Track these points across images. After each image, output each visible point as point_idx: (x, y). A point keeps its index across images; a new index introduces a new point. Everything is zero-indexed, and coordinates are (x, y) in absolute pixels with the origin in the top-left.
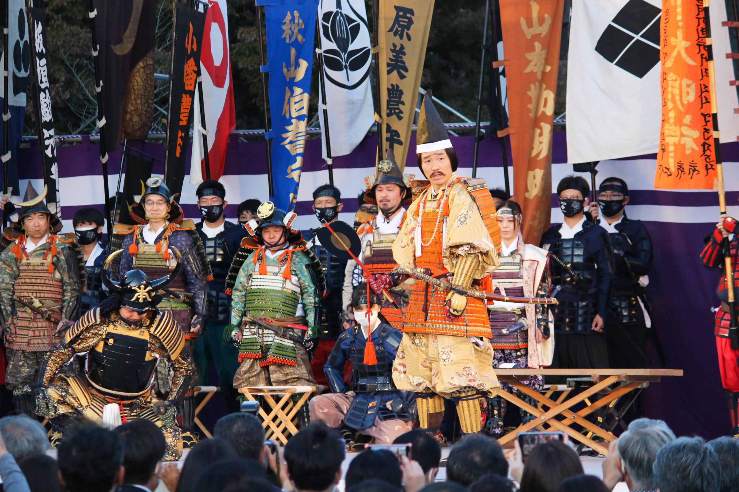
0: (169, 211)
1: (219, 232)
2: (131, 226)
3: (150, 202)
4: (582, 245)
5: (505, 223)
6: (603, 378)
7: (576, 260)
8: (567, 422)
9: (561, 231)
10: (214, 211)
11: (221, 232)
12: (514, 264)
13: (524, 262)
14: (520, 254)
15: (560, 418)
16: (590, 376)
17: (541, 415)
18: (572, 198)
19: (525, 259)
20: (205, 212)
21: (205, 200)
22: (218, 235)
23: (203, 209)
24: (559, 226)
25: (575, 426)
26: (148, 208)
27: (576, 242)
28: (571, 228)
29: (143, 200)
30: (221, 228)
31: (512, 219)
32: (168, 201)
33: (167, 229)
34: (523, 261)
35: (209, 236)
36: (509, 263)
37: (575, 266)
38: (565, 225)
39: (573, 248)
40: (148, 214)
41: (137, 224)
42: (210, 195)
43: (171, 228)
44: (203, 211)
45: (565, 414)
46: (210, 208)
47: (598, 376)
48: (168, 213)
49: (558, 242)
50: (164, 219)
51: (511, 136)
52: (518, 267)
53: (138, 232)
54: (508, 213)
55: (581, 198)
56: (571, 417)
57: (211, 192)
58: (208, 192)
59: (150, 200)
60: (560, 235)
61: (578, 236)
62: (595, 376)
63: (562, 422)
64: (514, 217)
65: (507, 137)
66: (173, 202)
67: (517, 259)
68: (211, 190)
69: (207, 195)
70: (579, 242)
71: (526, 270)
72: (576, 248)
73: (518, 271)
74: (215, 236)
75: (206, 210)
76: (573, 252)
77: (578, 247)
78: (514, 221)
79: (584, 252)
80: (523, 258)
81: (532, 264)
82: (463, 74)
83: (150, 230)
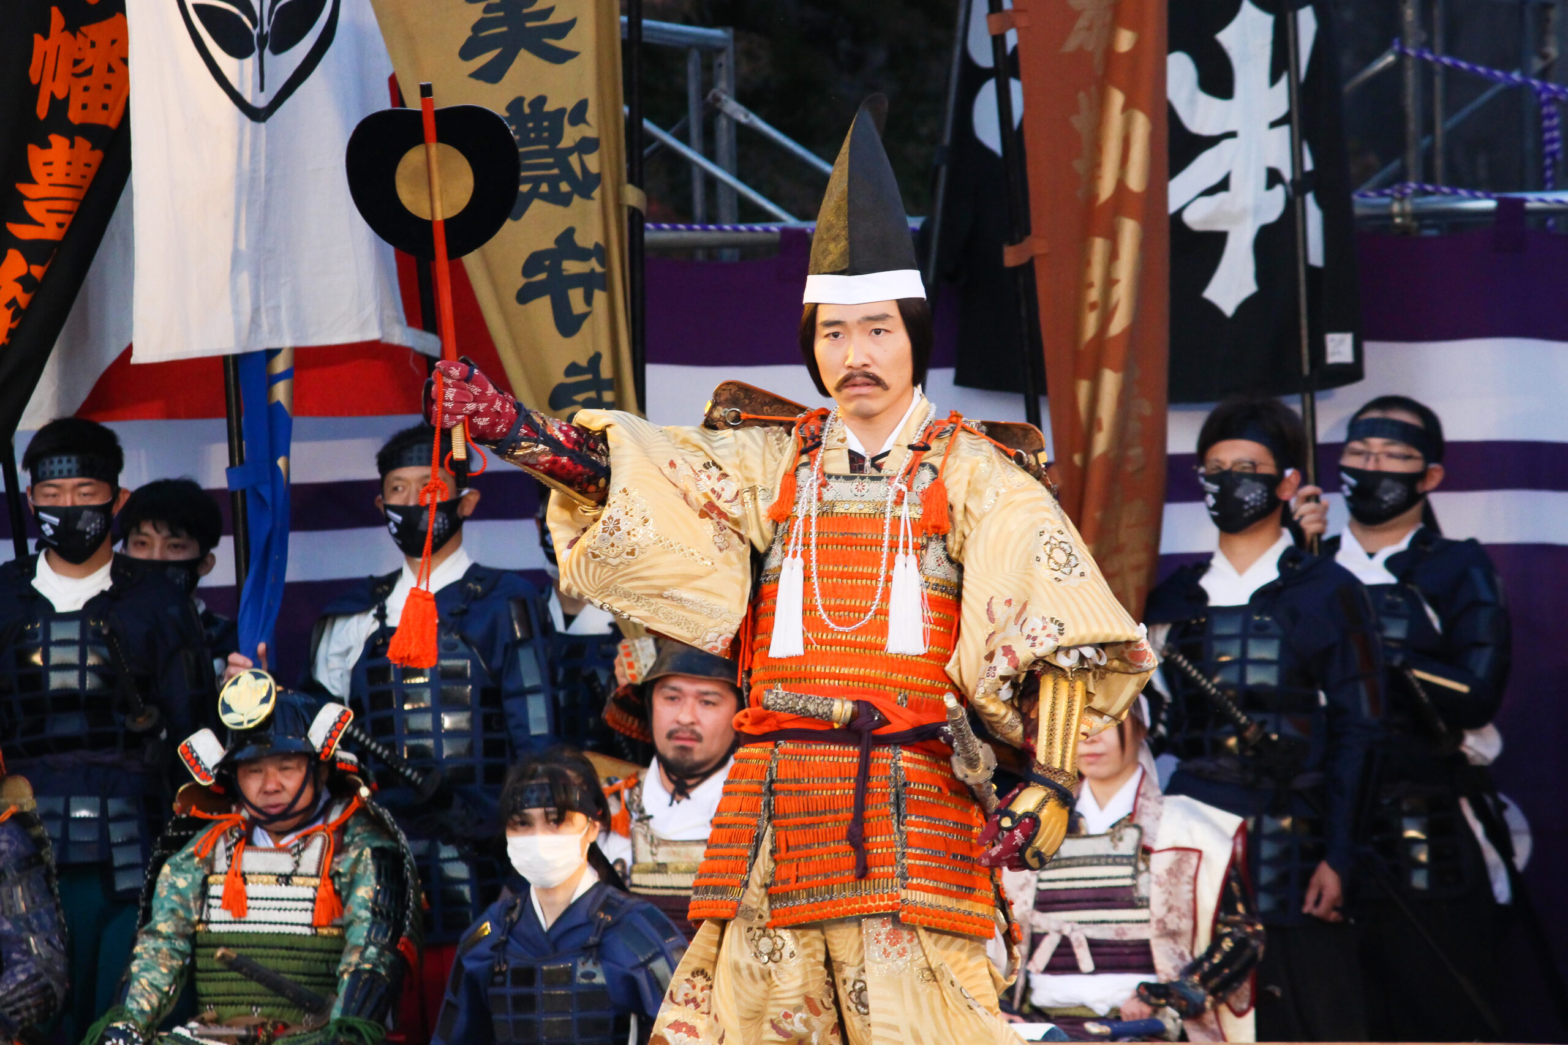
1: (93, 592)
4: (1275, 629)
7: (1255, 677)
9: (1206, 582)
10: (80, 525)
11: (103, 593)
12: (1116, 860)
13: (1153, 857)
14: (1137, 828)
18: (1237, 469)
19: (1156, 846)
20: (52, 526)
21: (52, 490)
22: (90, 604)
23: (44, 516)
24: (1201, 563)
27: (1257, 618)
28: (1241, 570)
30: (100, 580)
34: (1147, 851)
35: (61, 607)
36: (1100, 857)
37: (1253, 699)
38: (1219, 562)
39: (1243, 638)
42: (70, 475)
44: (43, 522)
46: (69, 515)
49: (1197, 618)
51: (1037, 265)
52: (1128, 870)
55: (1268, 467)
57: (74, 465)
58: (65, 466)
60: (1203, 596)
61: (1263, 596)
65: (1028, 270)
67: (1129, 847)
68: (74, 459)
69: (61, 475)
70: (1267, 619)
71: (1160, 883)
72: (1256, 637)
73: (1128, 882)
74: (79, 606)
75: (56, 521)
76: (1244, 650)
77: (1261, 633)
79: (1284, 650)
80: (1146, 843)
81: (1180, 863)
82: (879, 57)
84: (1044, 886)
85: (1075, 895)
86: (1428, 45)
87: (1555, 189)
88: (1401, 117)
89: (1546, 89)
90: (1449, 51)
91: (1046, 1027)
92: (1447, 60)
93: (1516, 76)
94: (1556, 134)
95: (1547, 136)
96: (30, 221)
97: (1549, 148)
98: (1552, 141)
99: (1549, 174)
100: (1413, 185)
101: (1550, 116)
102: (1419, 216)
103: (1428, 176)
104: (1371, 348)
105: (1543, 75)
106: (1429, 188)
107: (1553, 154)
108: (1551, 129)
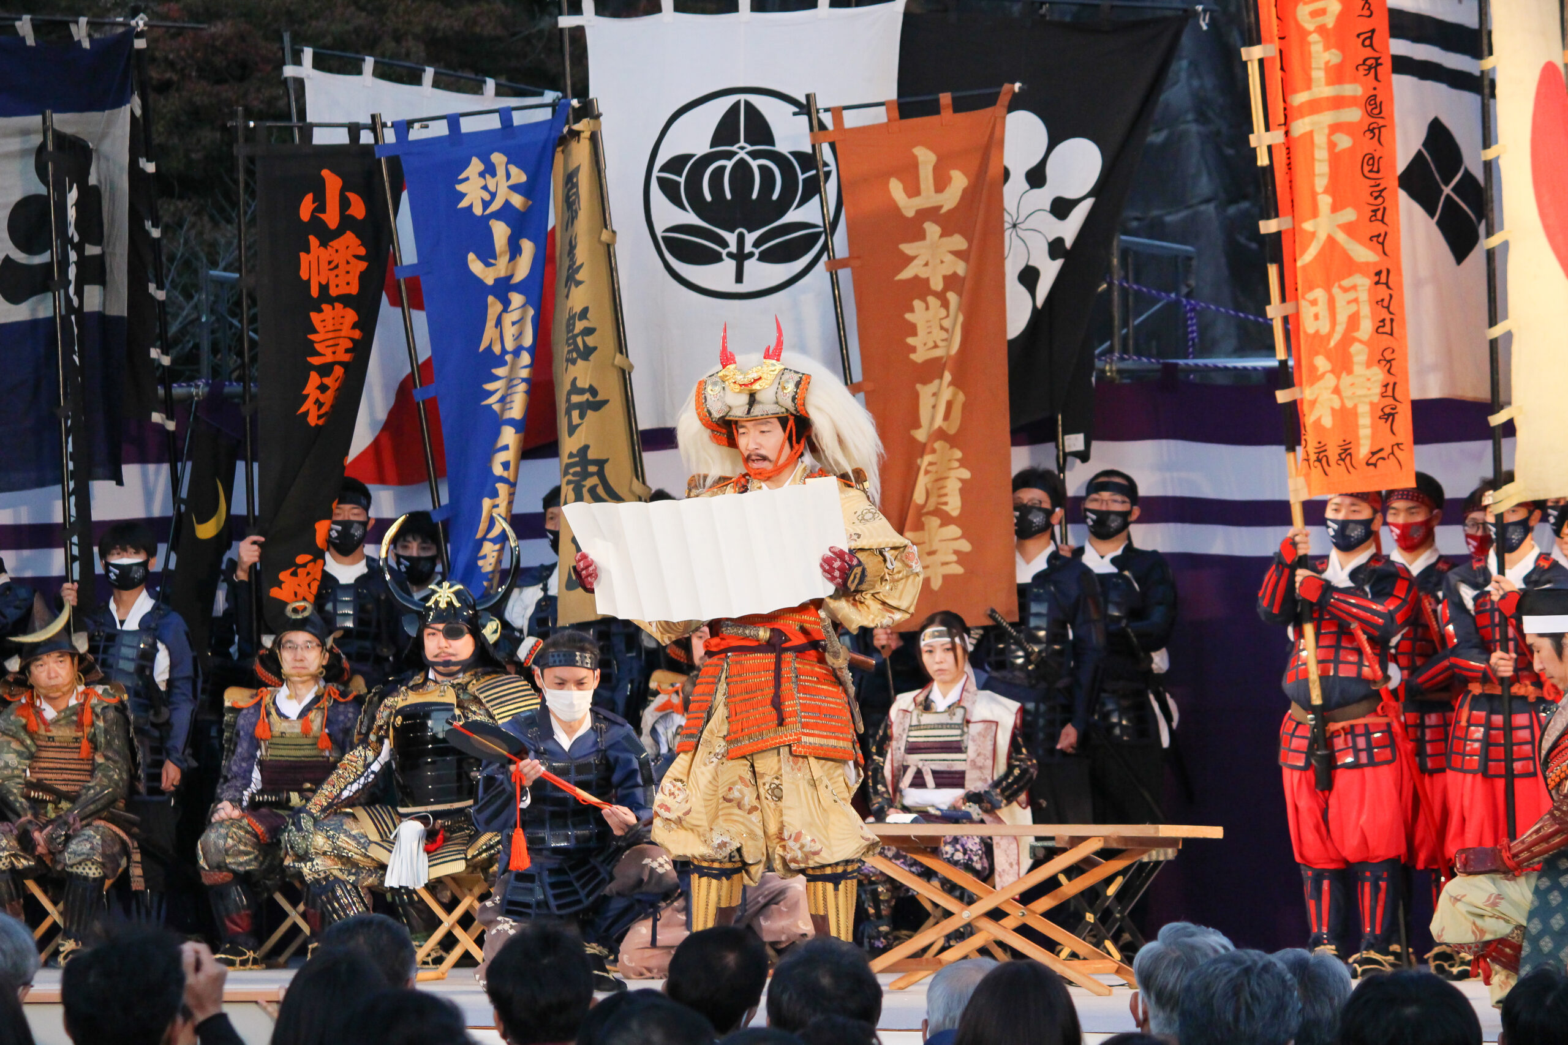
0: (325, 663)
1: (359, 574)
2: (254, 691)
3: (289, 645)
4: (1045, 597)
5: (939, 655)
6: (1076, 841)
7: (1034, 623)
8: (1010, 922)
12: (951, 726)
13: (971, 725)
14: (963, 707)
15: (996, 915)
16: (1052, 839)
17: (963, 910)
18: (1030, 504)
19: (973, 720)
20: (337, 531)
21: (338, 511)
22: (358, 580)
23: (332, 526)
25: (1024, 931)
26: (287, 659)
27: (1035, 590)
28: (1028, 562)
29: (278, 643)
31: (949, 646)
32: (322, 644)
33: (322, 695)
34: (968, 722)
35: (341, 581)
36: (942, 724)
39: (1028, 601)
40: (287, 666)
41: (266, 686)
42: (346, 502)
43: (329, 695)
44: (332, 529)
45: (1007, 908)
46: (346, 526)
47: (1067, 838)
48: (323, 667)
50: (315, 678)
52: (958, 732)
53: (267, 699)
54: (941, 635)
55: (1047, 505)
56: (1017, 915)
59: (290, 641)
61: (1039, 578)
62: (1061, 838)
63: (1002, 922)
64: (953, 643)
66: (332, 647)
67: (958, 719)
69: (341, 502)
70: (1040, 590)
71: (974, 740)
72: (1035, 601)
73: (958, 738)
74: (352, 581)
75: (339, 528)
76: (1028, 608)
77: (1037, 597)
78: (953, 648)
79: (1050, 608)
80: (968, 717)
81: (986, 729)
83: (290, 697)
84: (911, 740)
85: (929, 745)
86: (1126, 278)
87: (1194, 358)
88: (1111, 318)
89: (1189, 303)
90: (1137, 282)
91: (913, 816)
92: (1135, 287)
93: (1173, 295)
94: (1194, 328)
95: (1190, 329)
96: (318, 354)
97: (1190, 336)
98: (1192, 332)
99: (1191, 350)
100: (1117, 355)
101: (1192, 319)
102: (1120, 372)
103: (1125, 350)
104: (1096, 445)
105: (1188, 295)
106: (1126, 356)
107: (1193, 339)
108: (1192, 325)
